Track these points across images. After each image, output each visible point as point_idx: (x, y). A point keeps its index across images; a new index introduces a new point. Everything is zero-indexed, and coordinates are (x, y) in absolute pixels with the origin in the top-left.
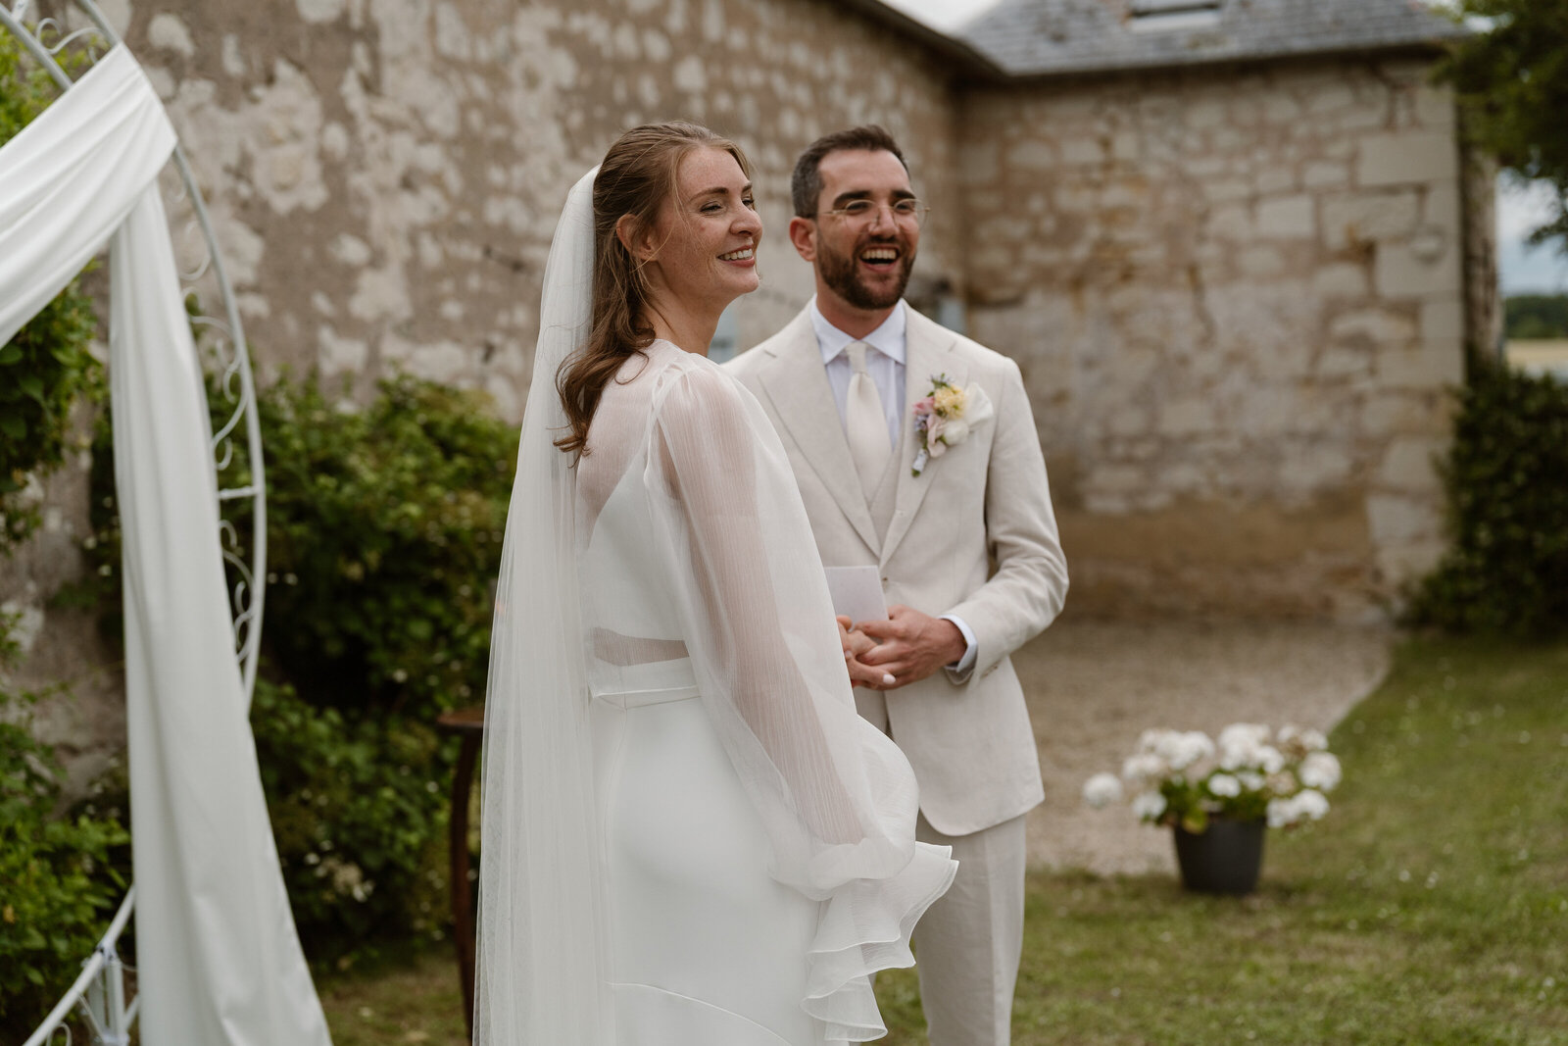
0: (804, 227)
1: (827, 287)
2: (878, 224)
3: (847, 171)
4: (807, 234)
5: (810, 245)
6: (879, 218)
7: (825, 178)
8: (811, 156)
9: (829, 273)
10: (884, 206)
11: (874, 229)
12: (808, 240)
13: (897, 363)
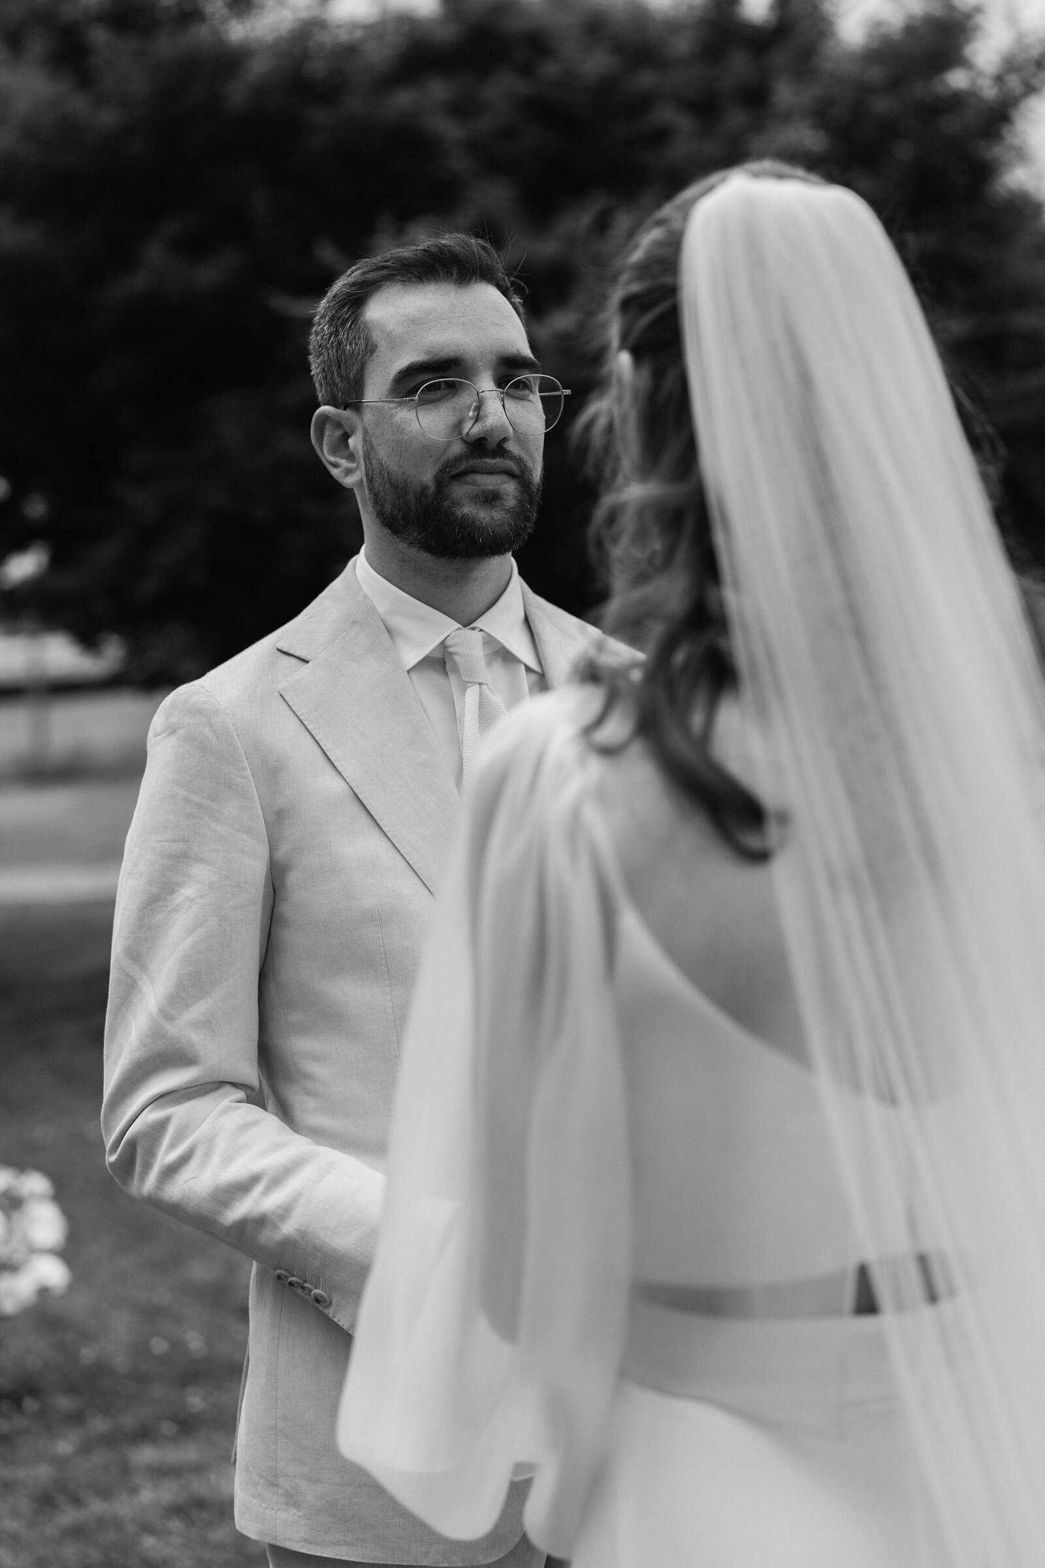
0: (338, 425)
1: (387, 531)
2: (477, 419)
3: (416, 322)
4: (346, 436)
5: (351, 457)
6: (478, 409)
7: (376, 335)
8: (349, 295)
9: (388, 508)
10: (486, 384)
11: (471, 429)
12: (347, 445)
13: (528, 669)
